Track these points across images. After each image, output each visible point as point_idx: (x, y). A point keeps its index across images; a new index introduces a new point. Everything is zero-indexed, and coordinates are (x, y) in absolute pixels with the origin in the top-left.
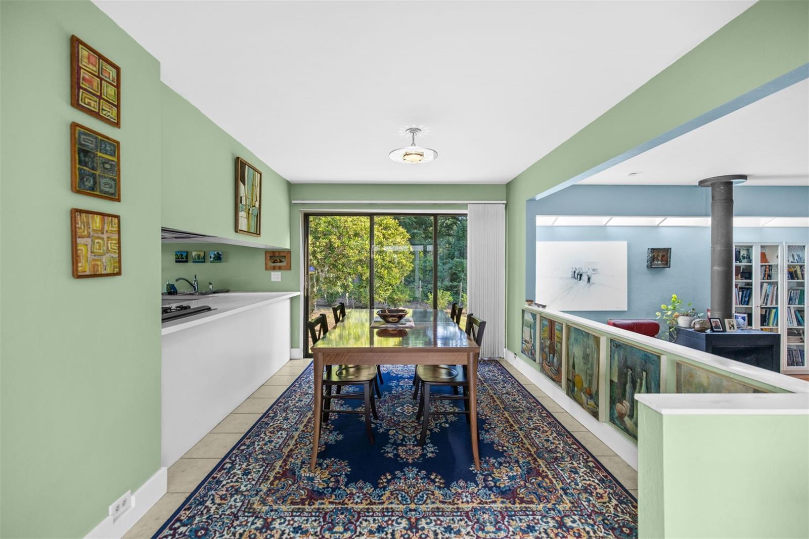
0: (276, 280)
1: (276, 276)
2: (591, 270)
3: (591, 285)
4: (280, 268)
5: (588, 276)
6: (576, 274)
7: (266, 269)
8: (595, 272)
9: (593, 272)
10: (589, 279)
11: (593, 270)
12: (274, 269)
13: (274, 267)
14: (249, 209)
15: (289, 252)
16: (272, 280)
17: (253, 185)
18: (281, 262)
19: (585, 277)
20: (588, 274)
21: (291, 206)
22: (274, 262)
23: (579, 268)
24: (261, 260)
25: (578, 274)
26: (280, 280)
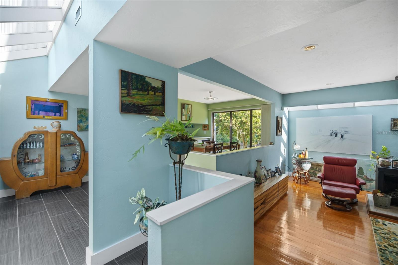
0: (205, 133)
1: (205, 132)
2: (343, 132)
3: (343, 140)
4: (206, 130)
5: (341, 135)
6: (333, 134)
7: (203, 130)
8: (346, 133)
9: (345, 133)
10: (342, 136)
11: (345, 131)
12: (204, 130)
13: (205, 129)
14: (186, 115)
15: (208, 125)
16: (204, 133)
17: (188, 109)
18: (206, 128)
19: (339, 136)
20: (342, 133)
21: (208, 111)
22: (204, 128)
23: (335, 131)
24: (202, 127)
25: (334, 134)
26: (206, 133)
